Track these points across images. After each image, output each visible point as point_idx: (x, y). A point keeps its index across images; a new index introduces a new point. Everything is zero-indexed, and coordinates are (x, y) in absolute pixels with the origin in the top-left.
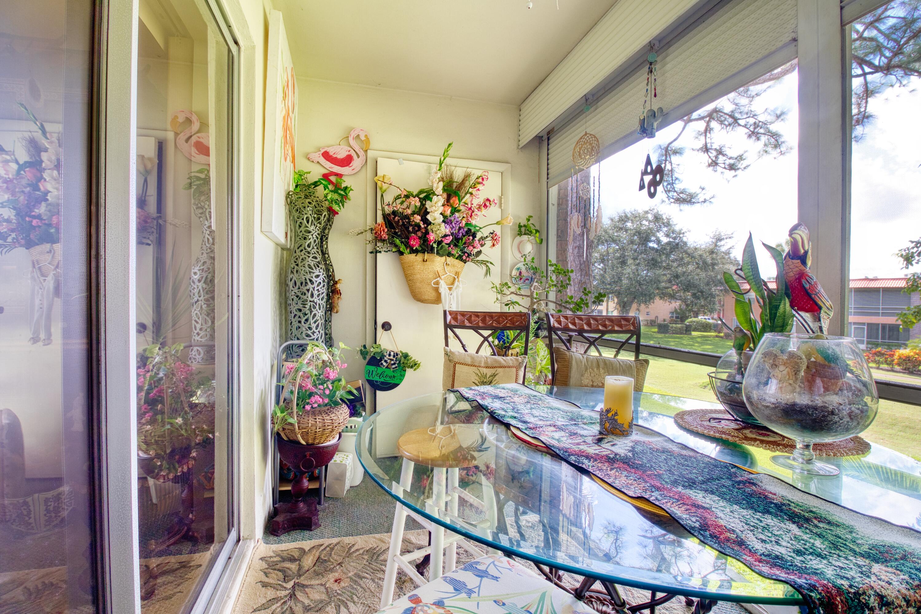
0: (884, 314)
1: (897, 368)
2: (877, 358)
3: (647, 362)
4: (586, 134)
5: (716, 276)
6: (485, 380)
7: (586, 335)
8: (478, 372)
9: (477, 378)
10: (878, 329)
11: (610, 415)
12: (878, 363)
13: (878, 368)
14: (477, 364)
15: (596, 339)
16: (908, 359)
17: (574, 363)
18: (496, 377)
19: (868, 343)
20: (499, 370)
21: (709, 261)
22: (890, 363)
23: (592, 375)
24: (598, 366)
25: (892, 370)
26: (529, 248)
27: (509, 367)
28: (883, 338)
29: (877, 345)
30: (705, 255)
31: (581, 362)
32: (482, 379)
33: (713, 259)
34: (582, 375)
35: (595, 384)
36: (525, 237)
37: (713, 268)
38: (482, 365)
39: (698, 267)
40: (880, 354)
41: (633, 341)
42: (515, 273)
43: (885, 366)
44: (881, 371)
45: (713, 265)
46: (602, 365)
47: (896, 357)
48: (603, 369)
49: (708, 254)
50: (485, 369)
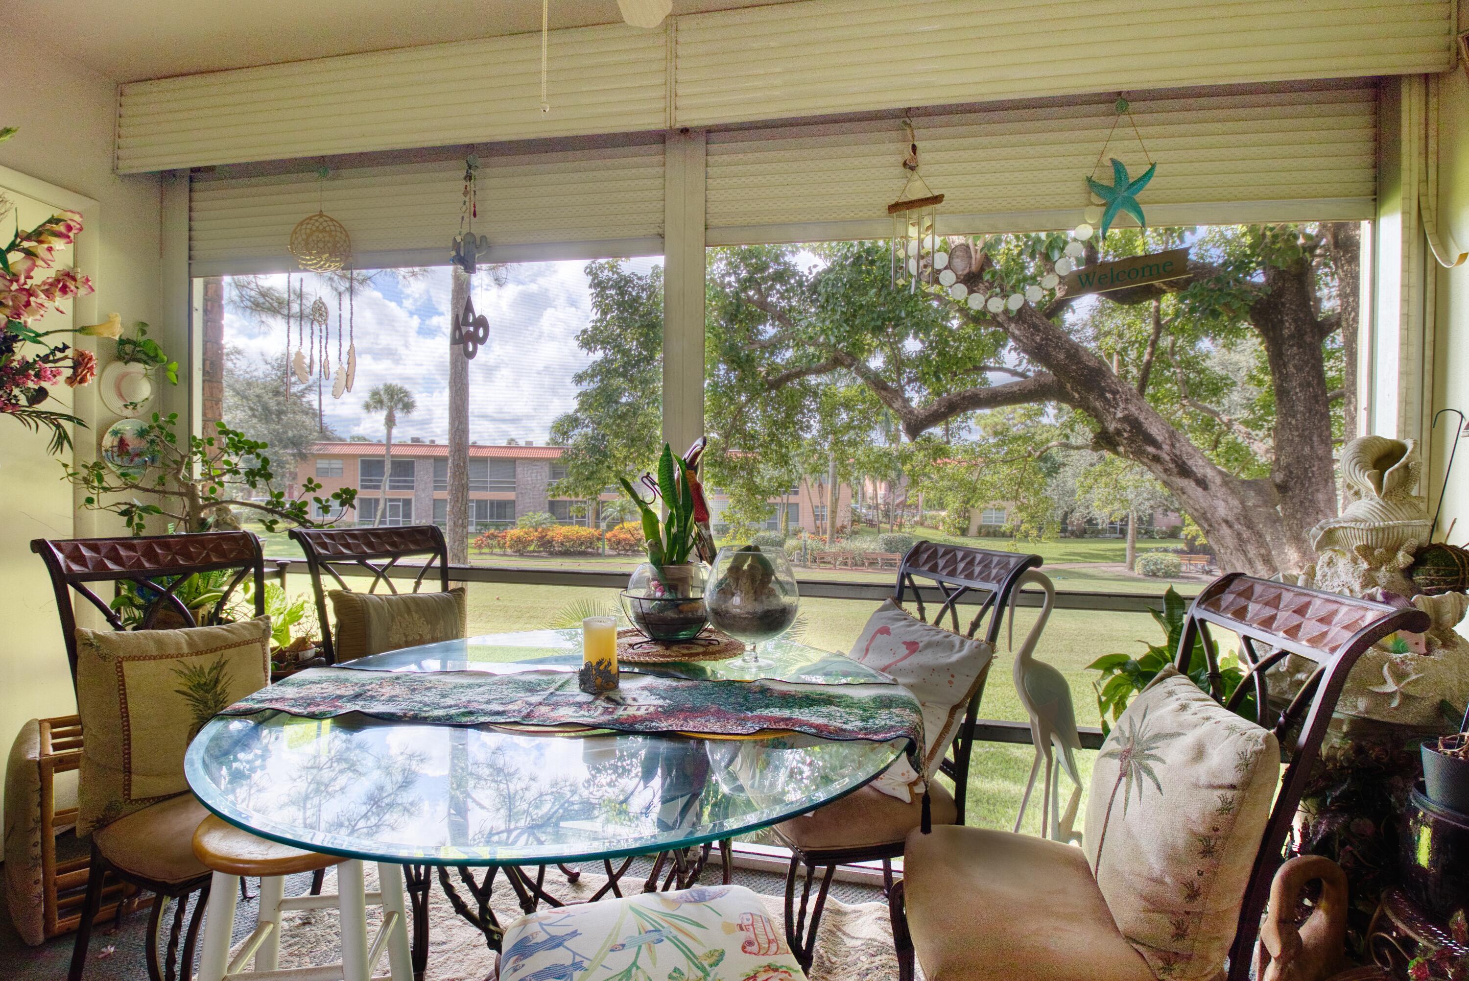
0: (493, 489)
1: (509, 551)
2: (490, 542)
3: (462, 590)
4: (321, 214)
5: (286, 432)
6: (203, 681)
7: (370, 562)
8: (180, 667)
9: (183, 680)
10: (486, 508)
11: (602, 667)
12: (491, 547)
13: (491, 554)
14: (173, 651)
15: (386, 567)
16: (519, 540)
17: (372, 611)
18: (226, 669)
19: (477, 524)
20: (228, 653)
21: (273, 405)
22: (503, 547)
23: (404, 625)
24: (409, 610)
25: (505, 555)
26: (145, 390)
27: (247, 643)
28: (492, 516)
29: (486, 526)
30: (266, 398)
31: (383, 608)
32: (196, 680)
33: (279, 404)
34: (389, 629)
35: (410, 639)
36: (137, 368)
37: (280, 419)
38: (185, 649)
39: (254, 416)
40: (492, 537)
41: (437, 563)
42: (109, 441)
43: (497, 550)
44: (495, 557)
45: (280, 413)
46: (413, 607)
47: (508, 539)
48: (417, 612)
49: (270, 395)
50: (194, 658)
